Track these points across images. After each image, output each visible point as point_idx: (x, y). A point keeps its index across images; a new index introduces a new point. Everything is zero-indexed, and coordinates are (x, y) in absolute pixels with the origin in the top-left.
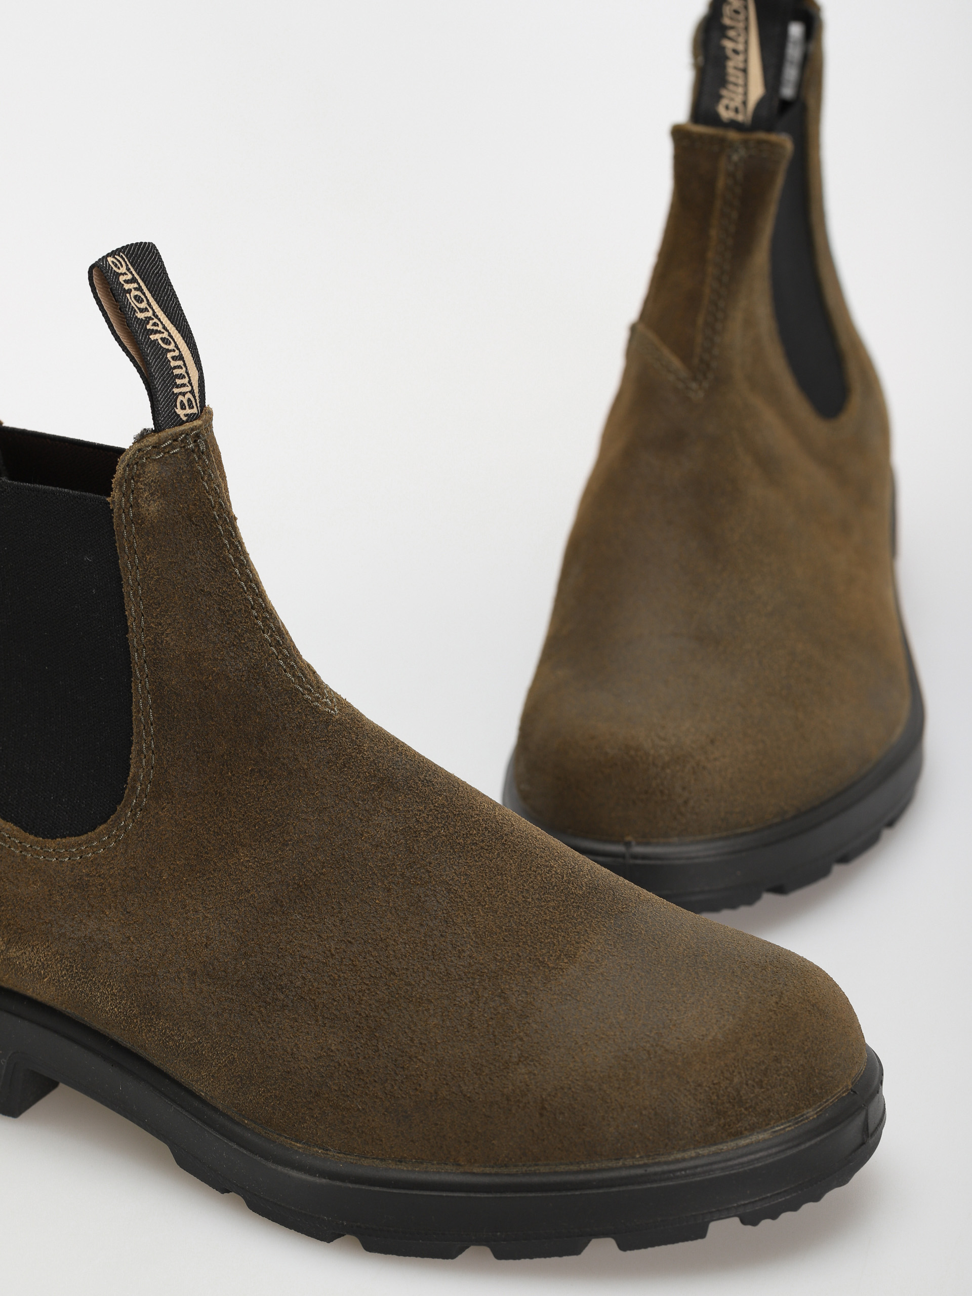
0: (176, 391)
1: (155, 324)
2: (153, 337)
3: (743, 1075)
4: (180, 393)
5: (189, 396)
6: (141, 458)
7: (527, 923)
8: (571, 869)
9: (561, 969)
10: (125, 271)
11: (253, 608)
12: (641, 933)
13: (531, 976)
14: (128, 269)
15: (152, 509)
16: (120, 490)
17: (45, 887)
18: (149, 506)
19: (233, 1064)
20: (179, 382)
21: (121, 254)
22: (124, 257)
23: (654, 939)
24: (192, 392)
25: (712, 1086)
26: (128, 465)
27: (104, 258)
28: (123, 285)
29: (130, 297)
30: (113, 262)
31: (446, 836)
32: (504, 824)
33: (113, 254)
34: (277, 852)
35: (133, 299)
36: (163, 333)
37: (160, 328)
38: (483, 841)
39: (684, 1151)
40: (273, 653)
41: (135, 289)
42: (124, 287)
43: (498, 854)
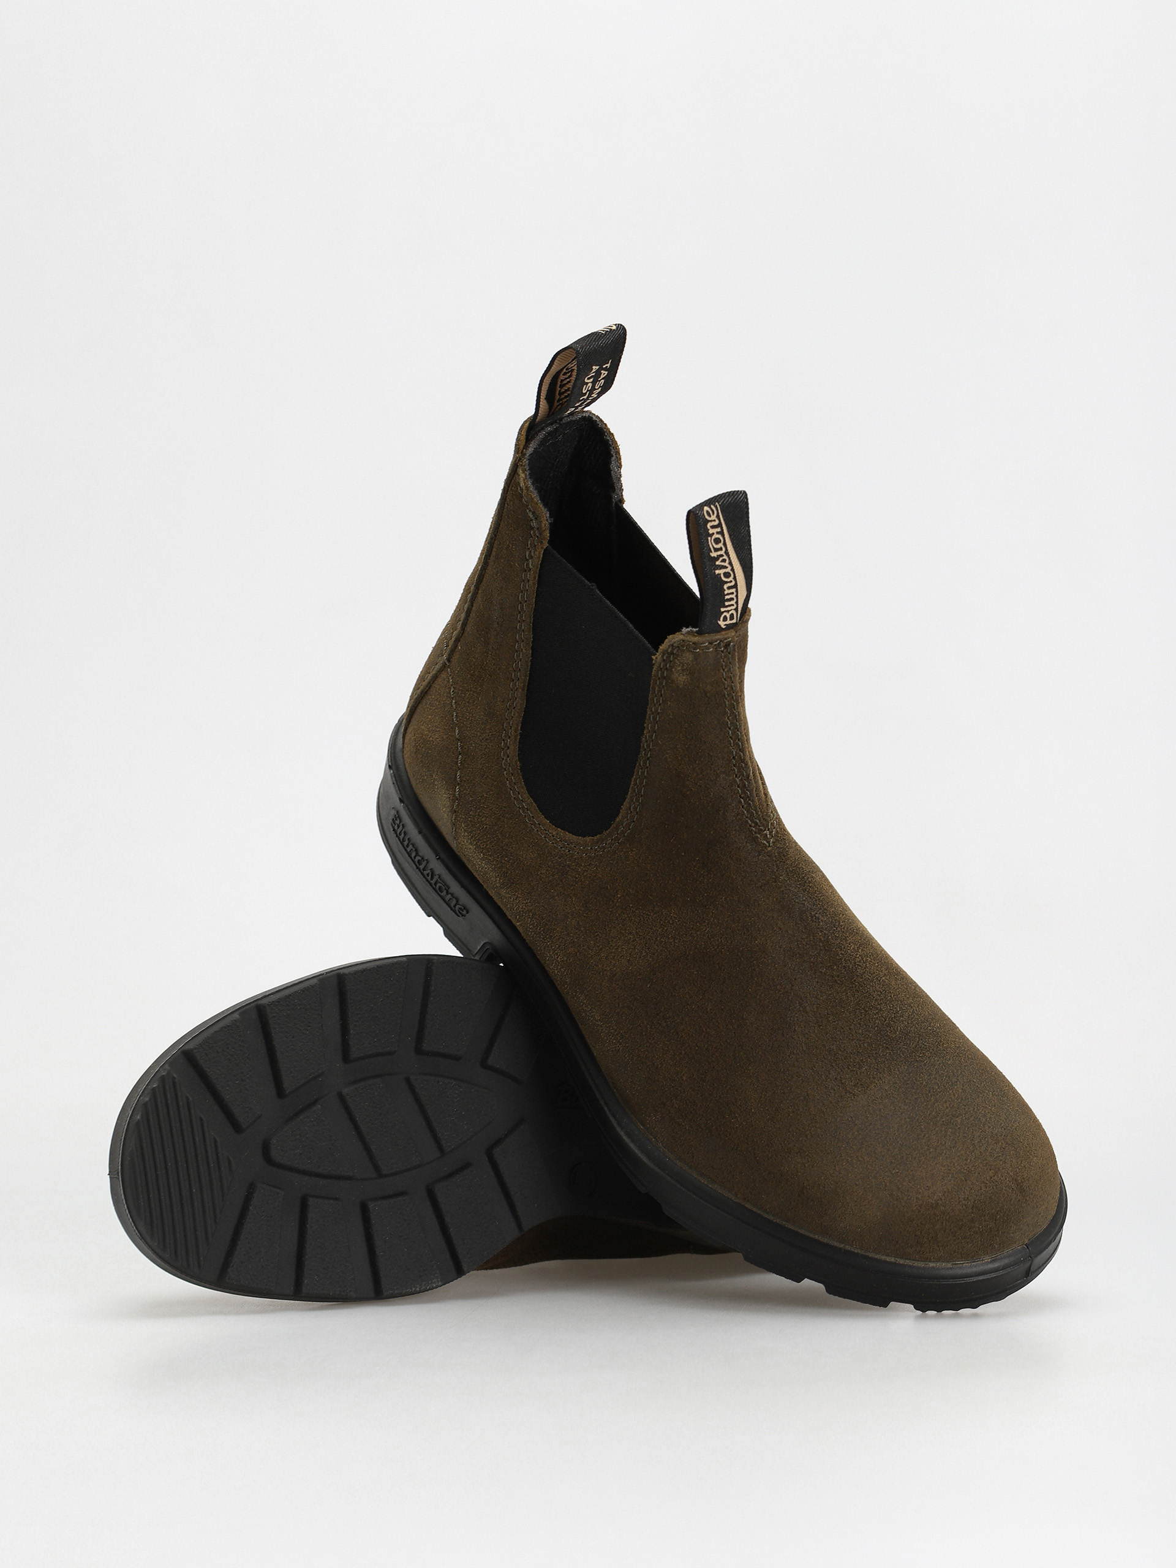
0: (722, 610)
1: (724, 561)
2: (717, 572)
3: (944, 1224)
4: (725, 611)
5: (734, 612)
6: (682, 646)
7: (845, 1050)
8: (895, 1014)
9: (854, 1095)
10: (714, 518)
11: (734, 758)
12: (922, 1084)
13: (832, 1092)
14: (718, 516)
15: (680, 678)
16: (663, 657)
17: (539, 860)
18: (679, 676)
19: (617, 1053)
20: (727, 604)
21: (717, 504)
22: (718, 506)
23: (930, 1092)
24: (736, 610)
25: (919, 1225)
26: (672, 645)
27: (701, 506)
28: (709, 530)
29: (711, 541)
30: (707, 512)
31: (814, 963)
32: (860, 966)
33: (709, 502)
34: (696, 922)
35: (712, 541)
36: (727, 567)
37: (726, 564)
38: (838, 976)
39: (888, 1256)
40: (738, 792)
41: (718, 533)
42: (709, 531)
43: (846, 990)
